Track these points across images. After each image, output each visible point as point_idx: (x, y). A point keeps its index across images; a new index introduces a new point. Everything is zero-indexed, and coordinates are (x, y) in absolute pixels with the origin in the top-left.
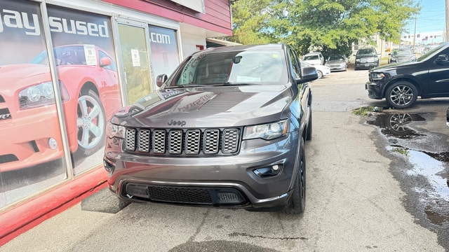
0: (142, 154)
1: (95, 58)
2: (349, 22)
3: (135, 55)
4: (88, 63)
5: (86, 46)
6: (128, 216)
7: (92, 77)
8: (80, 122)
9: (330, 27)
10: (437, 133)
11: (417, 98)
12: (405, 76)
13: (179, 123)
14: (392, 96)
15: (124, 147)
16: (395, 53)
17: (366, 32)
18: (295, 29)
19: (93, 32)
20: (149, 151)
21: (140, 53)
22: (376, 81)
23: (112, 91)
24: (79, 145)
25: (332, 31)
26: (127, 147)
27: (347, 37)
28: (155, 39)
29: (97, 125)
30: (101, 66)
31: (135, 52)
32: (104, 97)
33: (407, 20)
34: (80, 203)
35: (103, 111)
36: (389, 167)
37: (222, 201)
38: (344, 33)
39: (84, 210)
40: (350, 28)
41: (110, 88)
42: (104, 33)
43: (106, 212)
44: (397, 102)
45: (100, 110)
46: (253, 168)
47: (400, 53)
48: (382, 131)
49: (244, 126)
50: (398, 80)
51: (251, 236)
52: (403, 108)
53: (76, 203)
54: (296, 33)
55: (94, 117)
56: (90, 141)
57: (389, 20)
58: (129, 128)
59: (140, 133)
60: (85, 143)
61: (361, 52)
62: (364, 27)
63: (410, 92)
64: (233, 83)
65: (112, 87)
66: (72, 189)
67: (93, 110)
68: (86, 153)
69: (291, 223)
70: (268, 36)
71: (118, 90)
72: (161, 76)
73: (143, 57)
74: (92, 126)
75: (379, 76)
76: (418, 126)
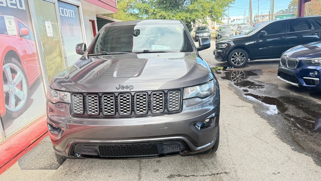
0: (91, 116)
1: (15, 28)
2: (191, 7)
3: (49, 26)
4: (10, 33)
5: (6, 17)
6: (70, 170)
7: (14, 46)
8: (6, 88)
9: (178, 10)
10: (270, 84)
11: (248, 60)
12: (240, 45)
13: (127, 87)
14: (232, 59)
15: (71, 111)
16: (220, 30)
17: (202, 15)
18: (154, 11)
19: (12, 4)
20: (99, 114)
21: (52, 25)
22: (221, 49)
23: (31, 59)
24: (6, 109)
25: (180, 14)
26: (75, 111)
27: (190, 18)
28: (63, 13)
29: (21, 90)
30: (21, 36)
31: (48, 24)
32: (26, 64)
33: (227, 8)
34: (17, 163)
35: (25, 76)
36: (253, 109)
37: (165, 152)
38: (188, 15)
39: (24, 169)
40: (192, 12)
41: (30, 56)
42: (21, 6)
43: (47, 169)
44: (235, 63)
45: (23, 76)
46: (194, 123)
47: (223, 30)
48: (235, 84)
49: (184, 88)
50: (235, 48)
51: (186, 176)
52: (239, 67)
53: (13, 163)
54: (155, 14)
55: (17, 83)
56: (16, 104)
57: (216, 7)
58: (74, 94)
59: (88, 98)
60: (12, 107)
61: (199, 29)
62: (201, 11)
63: (243, 56)
64: (151, 51)
65: (31, 55)
66: (6, 150)
67: (17, 77)
68: (14, 115)
69: (210, 161)
70: (135, 15)
71: (36, 58)
72: (81, 45)
73: (55, 28)
74: (17, 90)
75: (223, 45)
76: (256, 79)
